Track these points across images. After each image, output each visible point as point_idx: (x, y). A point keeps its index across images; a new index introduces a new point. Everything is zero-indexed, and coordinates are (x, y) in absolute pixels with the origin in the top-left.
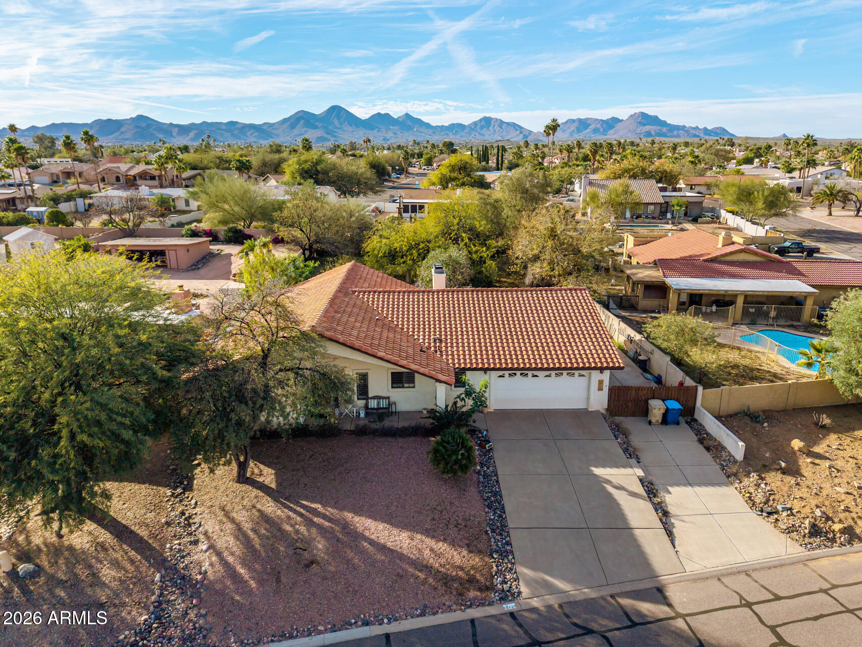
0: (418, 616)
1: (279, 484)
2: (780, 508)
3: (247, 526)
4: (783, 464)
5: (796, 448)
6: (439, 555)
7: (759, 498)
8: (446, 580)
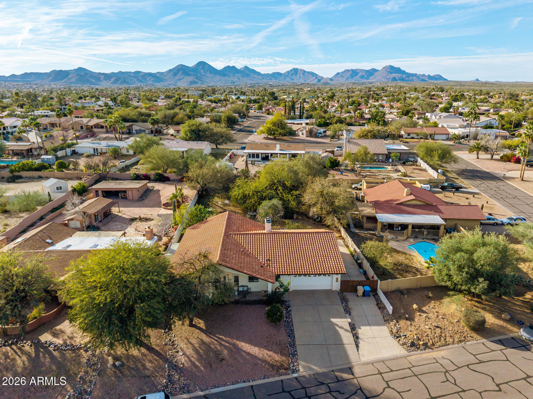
2: (402, 335)
4: (407, 316)
5: (414, 308)
6: (270, 356)
7: (394, 331)
8: (272, 366)
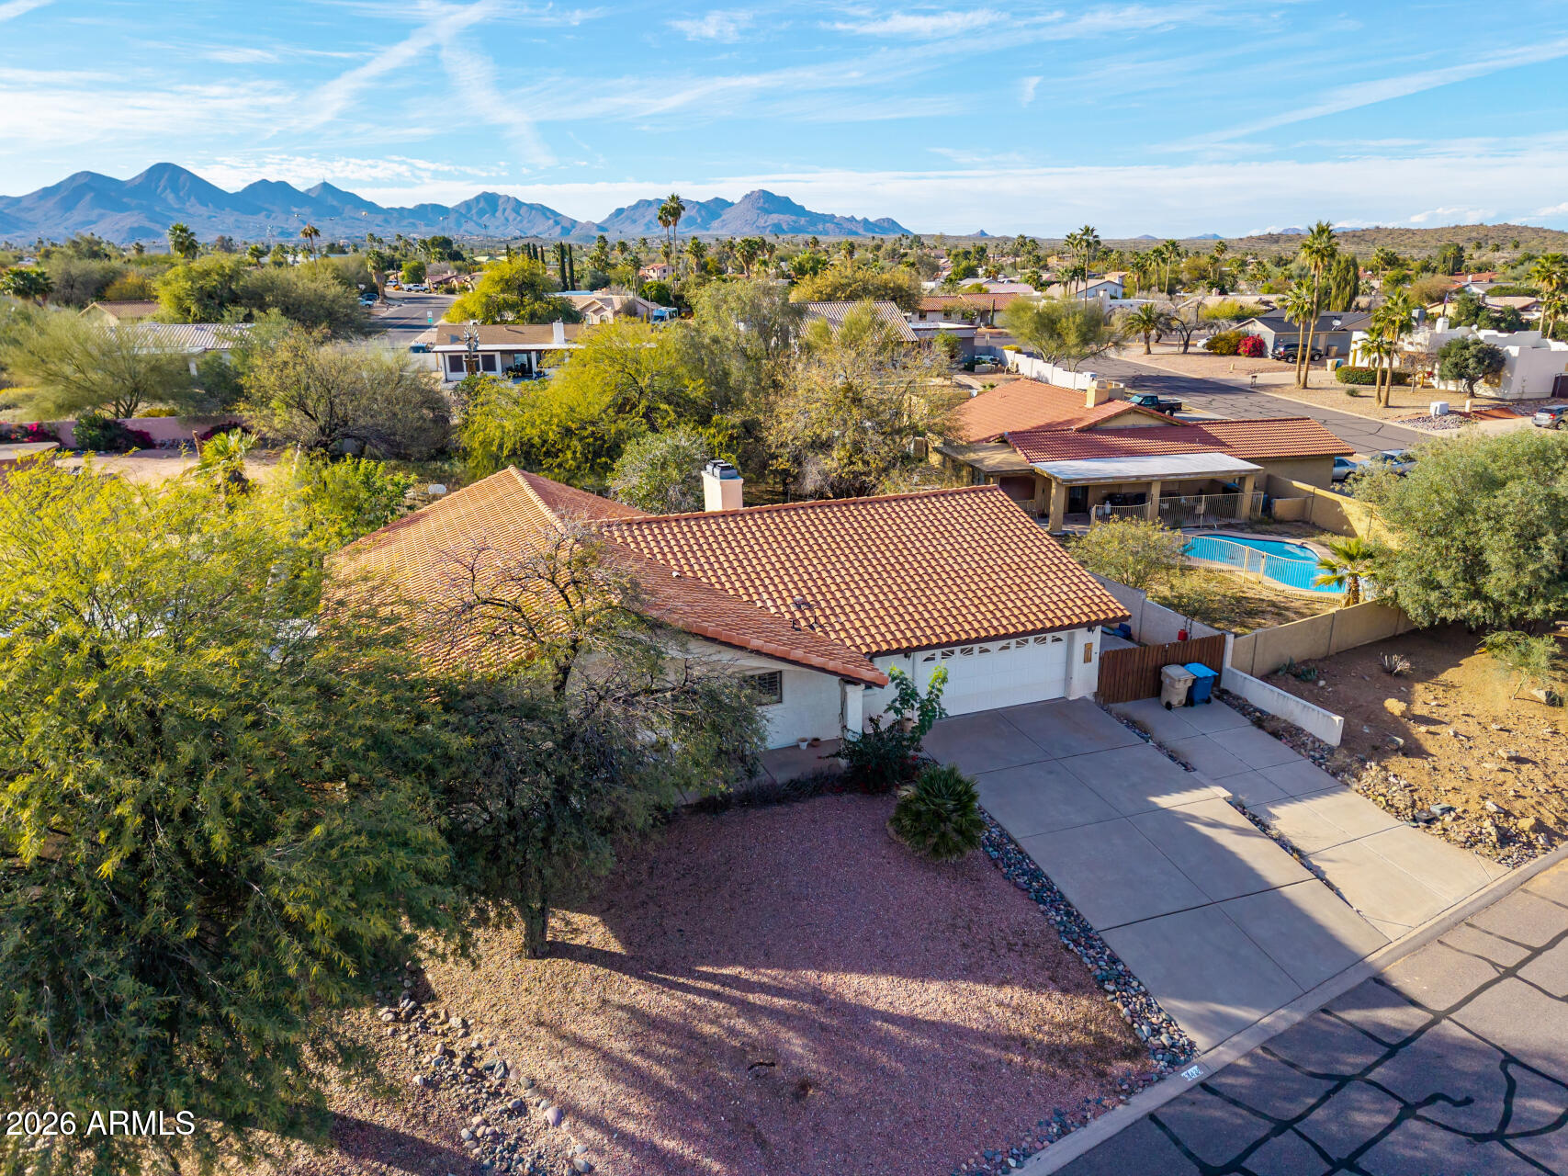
0: (1059, 1136)
1: (627, 942)
2: (1436, 810)
3: (620, 1046)
4: (1401, 741)
5: (1397, 713)
7: (1401, 800)
